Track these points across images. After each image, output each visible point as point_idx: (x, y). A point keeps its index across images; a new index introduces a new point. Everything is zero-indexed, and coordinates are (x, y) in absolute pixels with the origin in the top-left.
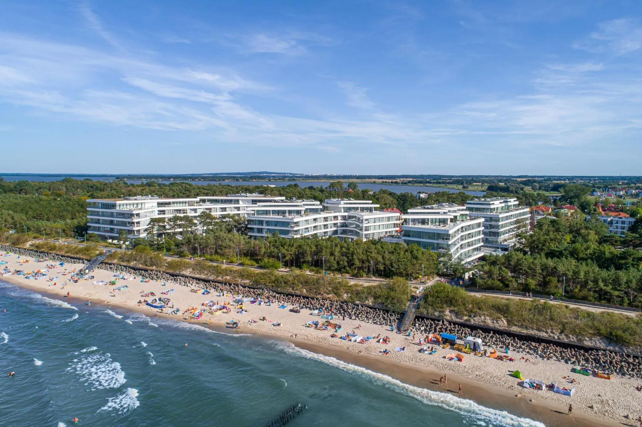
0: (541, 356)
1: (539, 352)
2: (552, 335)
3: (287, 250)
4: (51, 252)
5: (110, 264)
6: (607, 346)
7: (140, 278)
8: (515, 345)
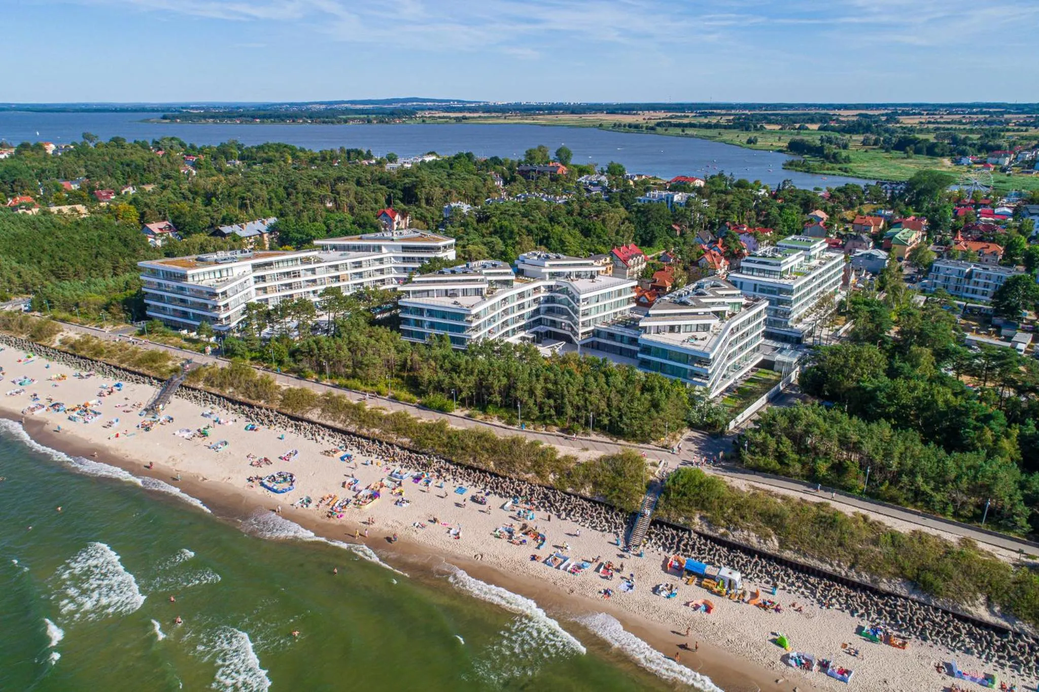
0: (819, 601)
1: (818, 595)
2: (838, 569)
3: (464, 381)
4: (96, 359)
5: (194, 389)
6: (910, 594)
7: (243, 421)
8: (786, 578)
